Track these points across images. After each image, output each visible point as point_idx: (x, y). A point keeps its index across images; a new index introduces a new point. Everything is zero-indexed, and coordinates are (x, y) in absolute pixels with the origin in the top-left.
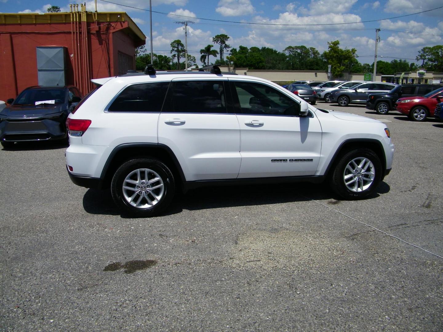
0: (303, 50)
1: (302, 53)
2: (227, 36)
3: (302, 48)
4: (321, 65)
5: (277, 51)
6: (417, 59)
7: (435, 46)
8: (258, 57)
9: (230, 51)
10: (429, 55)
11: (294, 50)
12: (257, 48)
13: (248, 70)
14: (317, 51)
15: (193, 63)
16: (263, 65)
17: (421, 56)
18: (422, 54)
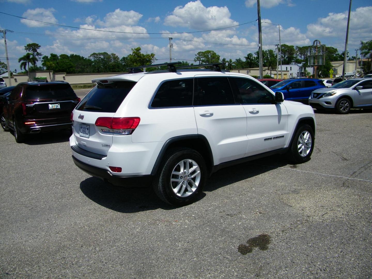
0: (105, 56)
1: (105, 58)
2: (38, 45)
3: (105, 54)
4: (121, 68)
5: (84, 57)
6: (195, 61)
7: (206, 51)
8: (68, 62)
9: (42, 58)
10: (203, 58)
11: (97, 56)
12: (66, 55)
13: (66, 74)
14: (117, 56)
15: (5, 70)
16: (73, 69)
17: (197, 58)
18: (198, 57)
